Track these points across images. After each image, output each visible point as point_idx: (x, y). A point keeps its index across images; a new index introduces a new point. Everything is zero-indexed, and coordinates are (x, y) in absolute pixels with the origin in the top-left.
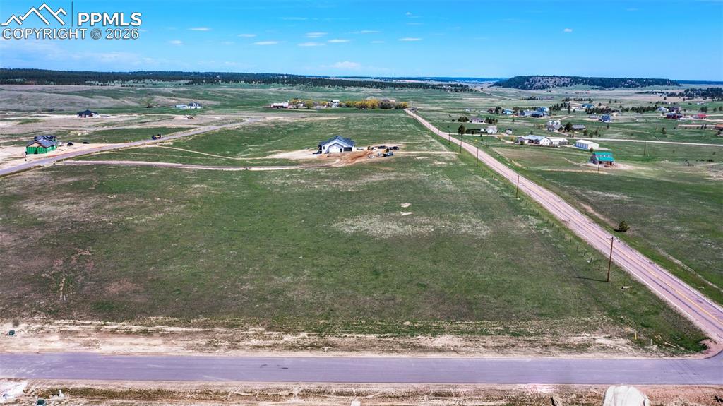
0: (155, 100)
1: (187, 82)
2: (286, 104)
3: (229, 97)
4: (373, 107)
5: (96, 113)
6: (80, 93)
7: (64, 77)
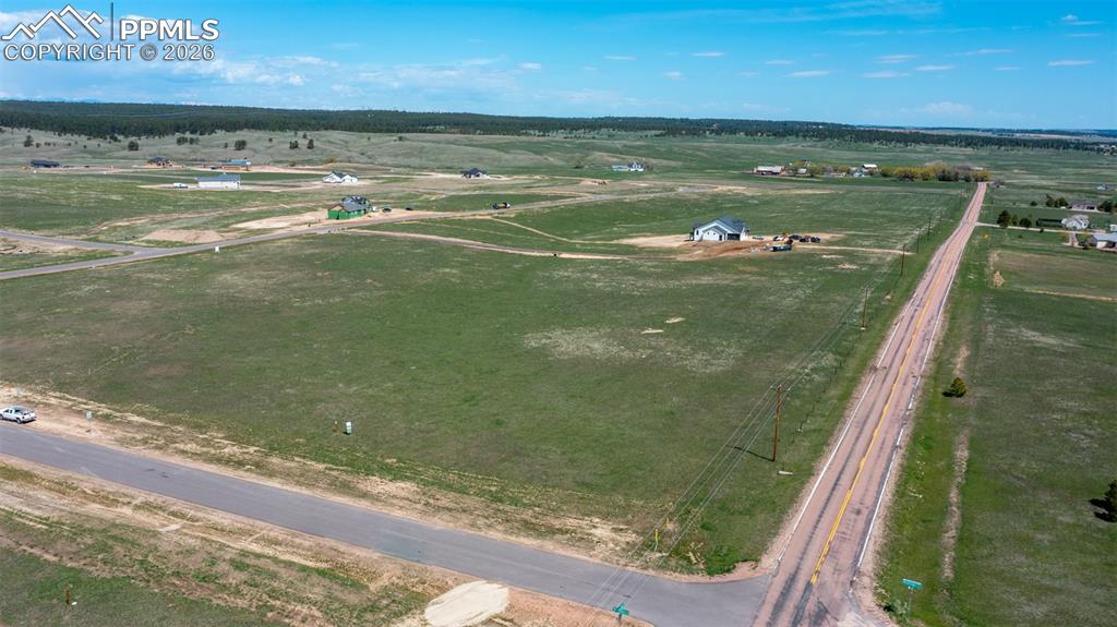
0: (589, 158)
1: (658, 132)
2: (777, 169)
3: (701, 157)
4: (925, 177)
5: (484, 173)
6: (498, 147)
7: (497, 125)
